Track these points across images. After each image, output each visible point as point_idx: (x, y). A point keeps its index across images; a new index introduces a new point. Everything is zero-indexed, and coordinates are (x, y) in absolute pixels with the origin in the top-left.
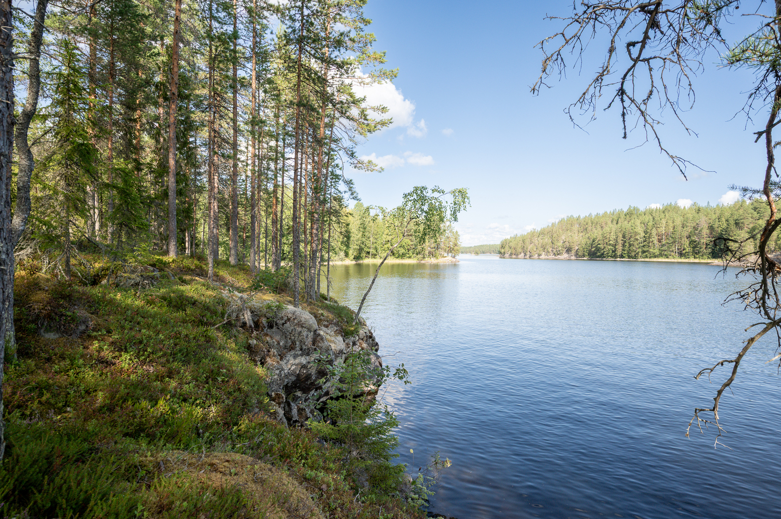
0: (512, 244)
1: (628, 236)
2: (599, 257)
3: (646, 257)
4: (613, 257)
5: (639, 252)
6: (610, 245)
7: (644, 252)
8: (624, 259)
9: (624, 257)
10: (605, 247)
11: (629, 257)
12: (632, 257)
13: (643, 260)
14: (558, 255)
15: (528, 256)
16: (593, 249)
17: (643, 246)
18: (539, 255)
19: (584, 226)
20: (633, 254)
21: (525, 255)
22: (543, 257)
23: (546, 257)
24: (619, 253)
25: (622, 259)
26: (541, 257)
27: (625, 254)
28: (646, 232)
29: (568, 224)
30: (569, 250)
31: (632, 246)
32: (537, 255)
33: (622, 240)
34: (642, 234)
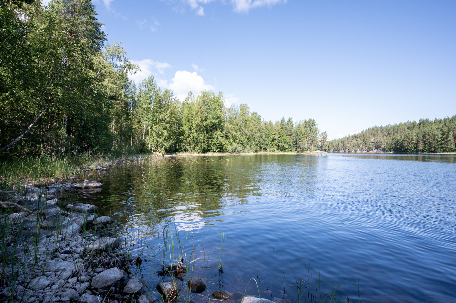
0: (334, 144)
1: (427, 137)
2: (403, 151)
3: (444, 151)
4: (415, 152)
5: (438, 148)
6: (413, 143)
7: (442, 148)
8: (425, 153)
9: (425, 152)
10: (408, 145)
11: (429, 151)
12: (432, 152)
13: (441, 153)
14: (370, 150)
15: (347, 152)
16: (398, 147)
17: (442, 144)
18: (356, 151)
19: (388, 131)
20: (433, 149)
21: (345, 151)
22: (358, 152)
23: (361, 152)
24: (420, 148)
25: (423, 153)
26: (357, 152)
27: (425, 149)
28: (443, 134)
29: (374, 131)
30: (378, 147)
31: (431, 144)
32: (354, 151)
33: (422, 140)
34: (440, 136)
